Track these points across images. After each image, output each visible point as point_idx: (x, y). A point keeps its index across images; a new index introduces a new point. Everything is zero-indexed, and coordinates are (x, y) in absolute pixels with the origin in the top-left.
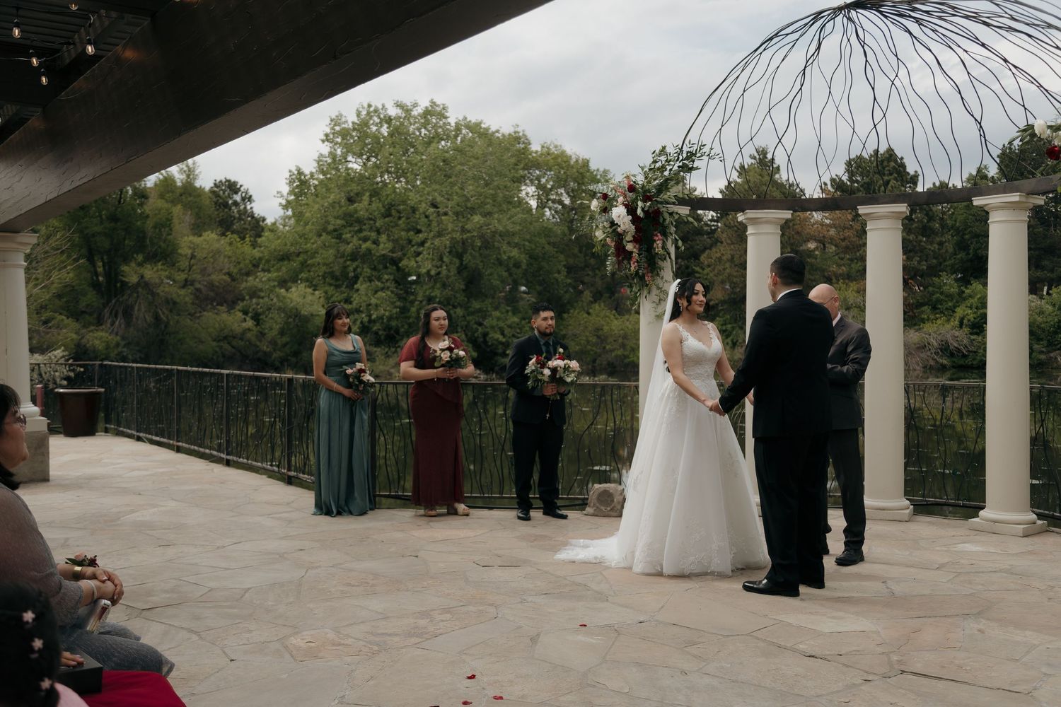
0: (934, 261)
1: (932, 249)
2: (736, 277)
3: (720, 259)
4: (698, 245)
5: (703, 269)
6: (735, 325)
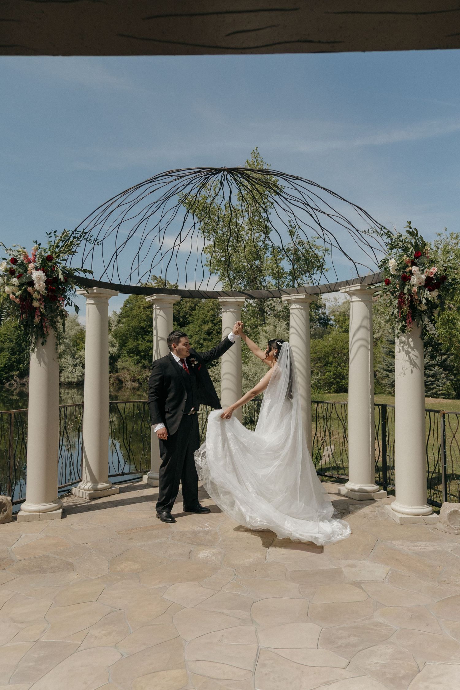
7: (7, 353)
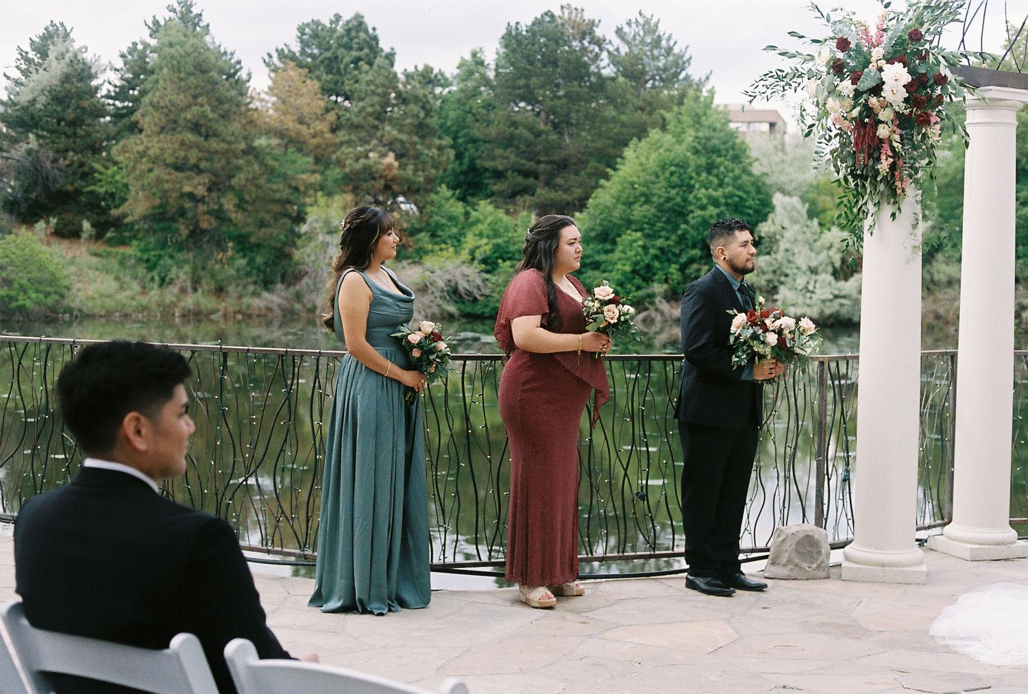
0: (433, 171)
1: (431, 154)
2: (167, 182)
3: (143, 155)
4: (97, 132)
5: (107, 168)
6: (162, 252)
7: (639, 234)
